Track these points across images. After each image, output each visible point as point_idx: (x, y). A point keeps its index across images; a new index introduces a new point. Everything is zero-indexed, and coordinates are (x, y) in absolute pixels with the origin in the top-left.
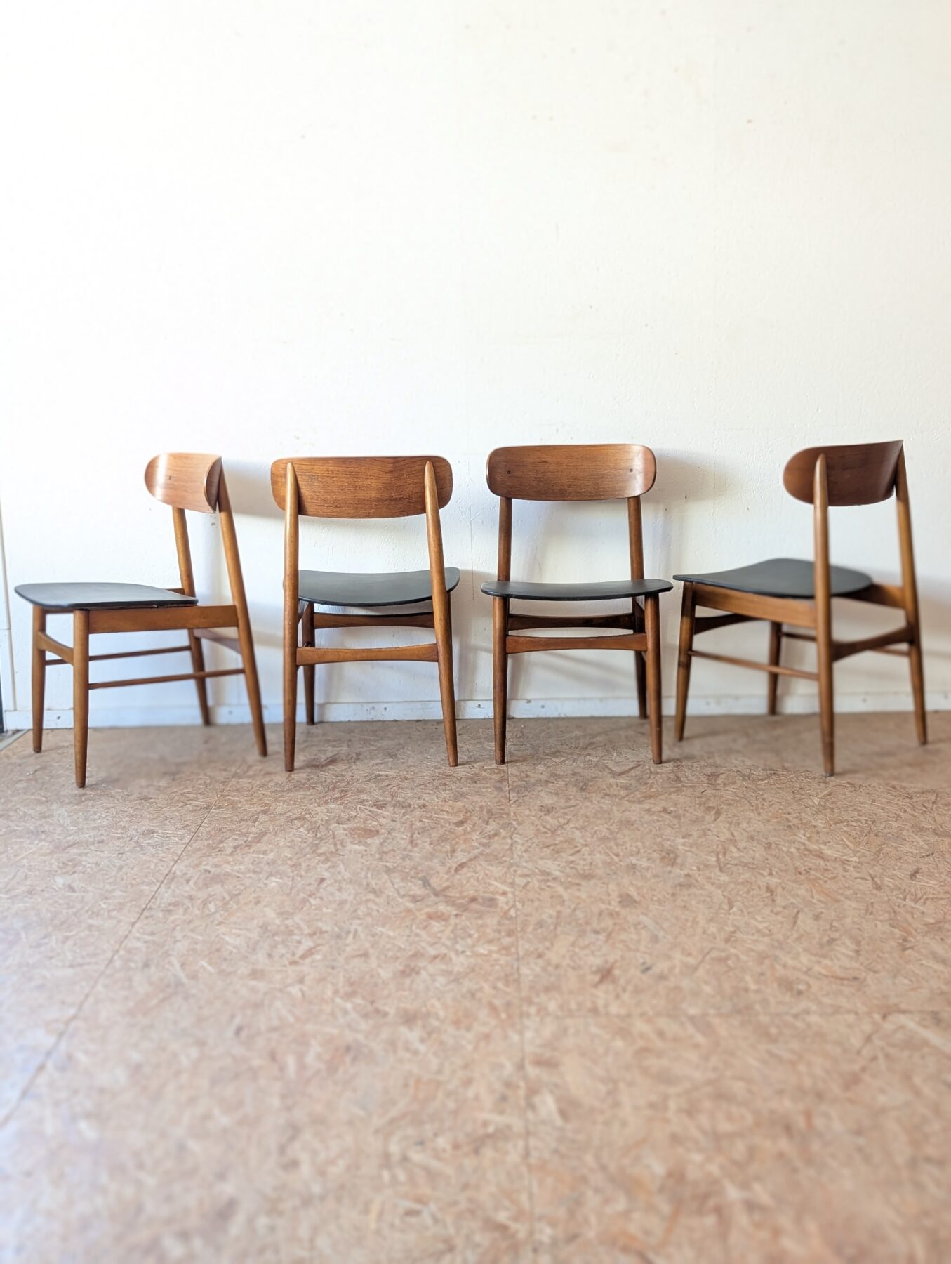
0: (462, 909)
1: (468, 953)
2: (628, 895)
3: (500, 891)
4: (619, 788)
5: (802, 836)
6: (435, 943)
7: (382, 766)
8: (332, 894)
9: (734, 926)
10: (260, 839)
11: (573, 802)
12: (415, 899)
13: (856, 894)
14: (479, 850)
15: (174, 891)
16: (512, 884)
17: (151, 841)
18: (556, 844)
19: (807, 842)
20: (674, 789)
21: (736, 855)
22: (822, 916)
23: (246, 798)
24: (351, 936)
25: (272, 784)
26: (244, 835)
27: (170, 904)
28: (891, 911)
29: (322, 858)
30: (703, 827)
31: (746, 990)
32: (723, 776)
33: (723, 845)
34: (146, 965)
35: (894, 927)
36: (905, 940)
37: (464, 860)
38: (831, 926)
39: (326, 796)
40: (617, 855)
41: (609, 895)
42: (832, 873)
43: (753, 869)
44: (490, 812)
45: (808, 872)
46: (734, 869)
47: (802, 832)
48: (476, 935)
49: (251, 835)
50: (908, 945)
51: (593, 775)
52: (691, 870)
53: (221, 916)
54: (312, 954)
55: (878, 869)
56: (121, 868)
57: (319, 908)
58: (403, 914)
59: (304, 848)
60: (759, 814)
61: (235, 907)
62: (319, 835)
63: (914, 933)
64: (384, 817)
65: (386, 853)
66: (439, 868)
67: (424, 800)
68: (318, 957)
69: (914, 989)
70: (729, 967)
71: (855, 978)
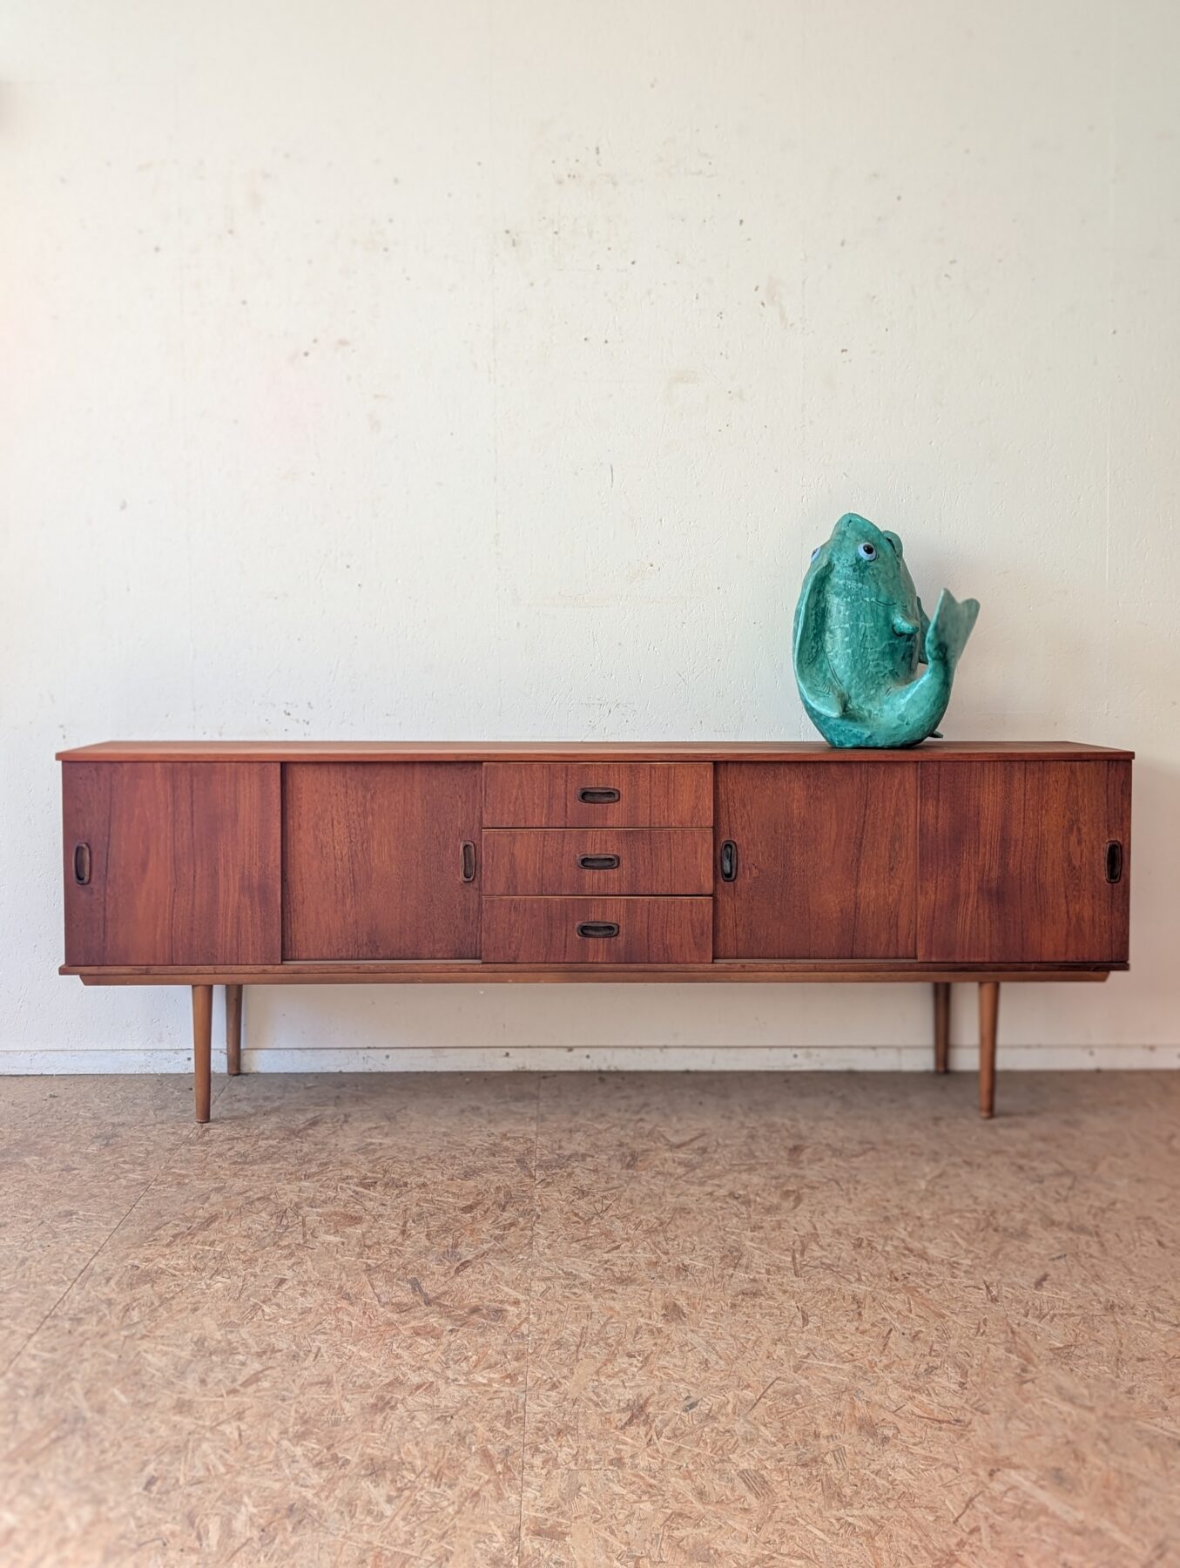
0: (459, 1323)
1: (462, 1382)
2: (675, 1305)
3: (512, 1300)
4: (676, 1165)
5: (902, 1231)
6: (419, 1368)
7: (377, 1131)
8: (293, 1300)
9: (808, 1348)
10: (208, 1226)
11: (616, 1183)
12: (400, 1308)
13: (966, 1307)
14: (490, 1245)
15: (89, 1292)
16: (528, 1290)
17: (67, 1226)
18: (588, 1238)
19: (908, 1240)
20: (743, 1168)
21: (818, 1253)
22: (921, 1335)
23: (197, 1172)
24: (312, 1356)
25: (231, 1153)
26: (187, 1219)
27: (81, 1311)
28: (1009, 1331)
29: (286, 1252)
30: (778, 1218)
31: (817, 1436)
32: (809, 1150)
33: (802, 1242)
34: (39, 1392)
35: (1010, 1352)
36: (1024, 1370)
37: (469, 1258)
38: (931, 1349)
39: (298, 1171)
40: (666, 1253)
41: (651, 1305)
42: (937, 1280)
43: (838, 1272)
44: (508, 1194)
45: (906, 1278)
46: (814, 1272)
47: (902, 1225)
48: (475, 1358)
49: (197, 1220)
50: (1028, 1376)
51: (645, 1147)
52: (759, 1273)
53: (145, 1327)
54: (258, 1380)
55: (995, 1276)
56: (23, 1261)
57: (273, 1318)
58: (382, 1328)
59: (264, 1238)
60: (850, 1201)
61: (165, 1315)
62: (285, 1222)
63: (1036, 1360)
64: (371, 1200)
65: (369, 1247)
66: (434, 1266)
67: (425, 1177)
68: (266, 1384)
69: (1032, 1437)
70: (797, 1404)
71: (958, 1421)
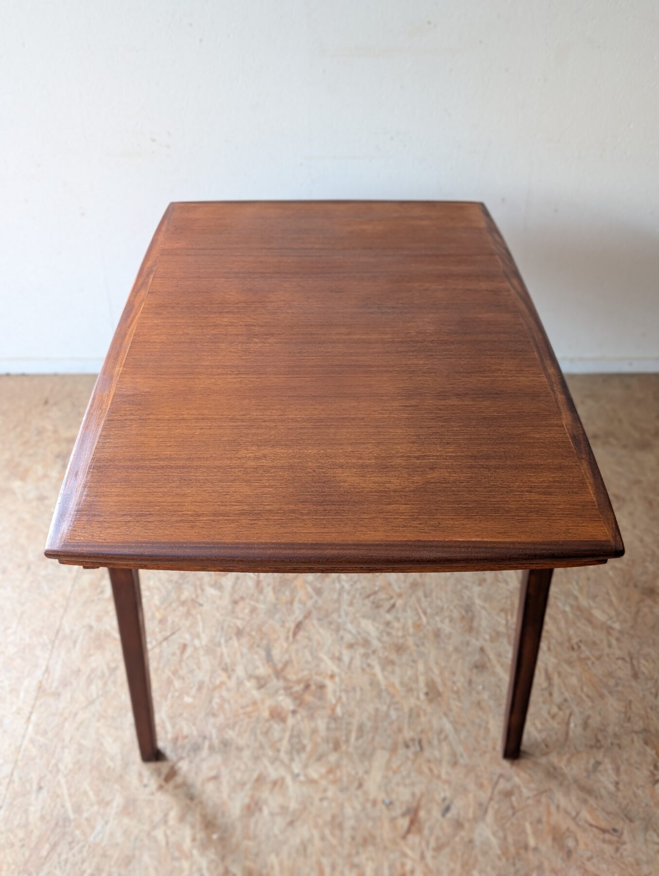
0: (298, 702)
1: (302, 778)
2: (433, 681)
3: (329, 673)
6: (275, 760)
12: (261, 683)
13: (618, 685)
15: (63, 660)
18: (375, 593)
31: (526, 847)
37: (300, 618)
40: (425, 613)
41: (418, 681)
42: (599, 649)
45: (579, 647)
48: (309, 748)
52: (485, 640)
54: (175, 774)
55: (635, 644)
57: (180, 697)
58: (249, 709)
66: (280, 630)
70: (513, 807)
71: (615, 830)
